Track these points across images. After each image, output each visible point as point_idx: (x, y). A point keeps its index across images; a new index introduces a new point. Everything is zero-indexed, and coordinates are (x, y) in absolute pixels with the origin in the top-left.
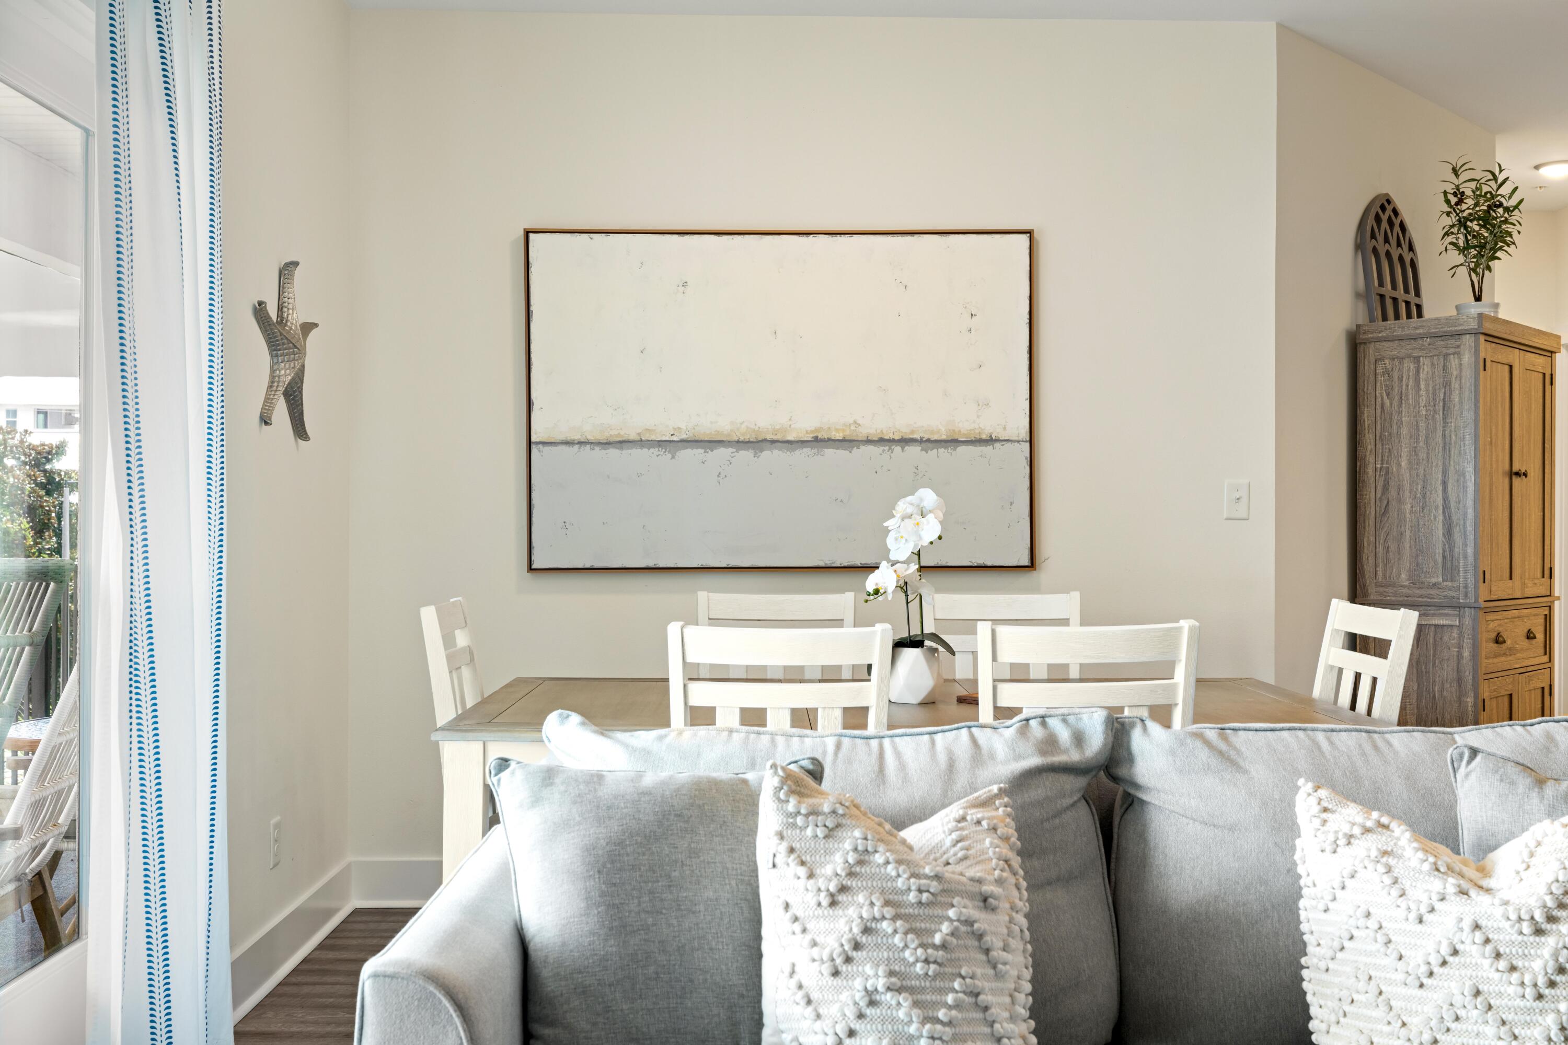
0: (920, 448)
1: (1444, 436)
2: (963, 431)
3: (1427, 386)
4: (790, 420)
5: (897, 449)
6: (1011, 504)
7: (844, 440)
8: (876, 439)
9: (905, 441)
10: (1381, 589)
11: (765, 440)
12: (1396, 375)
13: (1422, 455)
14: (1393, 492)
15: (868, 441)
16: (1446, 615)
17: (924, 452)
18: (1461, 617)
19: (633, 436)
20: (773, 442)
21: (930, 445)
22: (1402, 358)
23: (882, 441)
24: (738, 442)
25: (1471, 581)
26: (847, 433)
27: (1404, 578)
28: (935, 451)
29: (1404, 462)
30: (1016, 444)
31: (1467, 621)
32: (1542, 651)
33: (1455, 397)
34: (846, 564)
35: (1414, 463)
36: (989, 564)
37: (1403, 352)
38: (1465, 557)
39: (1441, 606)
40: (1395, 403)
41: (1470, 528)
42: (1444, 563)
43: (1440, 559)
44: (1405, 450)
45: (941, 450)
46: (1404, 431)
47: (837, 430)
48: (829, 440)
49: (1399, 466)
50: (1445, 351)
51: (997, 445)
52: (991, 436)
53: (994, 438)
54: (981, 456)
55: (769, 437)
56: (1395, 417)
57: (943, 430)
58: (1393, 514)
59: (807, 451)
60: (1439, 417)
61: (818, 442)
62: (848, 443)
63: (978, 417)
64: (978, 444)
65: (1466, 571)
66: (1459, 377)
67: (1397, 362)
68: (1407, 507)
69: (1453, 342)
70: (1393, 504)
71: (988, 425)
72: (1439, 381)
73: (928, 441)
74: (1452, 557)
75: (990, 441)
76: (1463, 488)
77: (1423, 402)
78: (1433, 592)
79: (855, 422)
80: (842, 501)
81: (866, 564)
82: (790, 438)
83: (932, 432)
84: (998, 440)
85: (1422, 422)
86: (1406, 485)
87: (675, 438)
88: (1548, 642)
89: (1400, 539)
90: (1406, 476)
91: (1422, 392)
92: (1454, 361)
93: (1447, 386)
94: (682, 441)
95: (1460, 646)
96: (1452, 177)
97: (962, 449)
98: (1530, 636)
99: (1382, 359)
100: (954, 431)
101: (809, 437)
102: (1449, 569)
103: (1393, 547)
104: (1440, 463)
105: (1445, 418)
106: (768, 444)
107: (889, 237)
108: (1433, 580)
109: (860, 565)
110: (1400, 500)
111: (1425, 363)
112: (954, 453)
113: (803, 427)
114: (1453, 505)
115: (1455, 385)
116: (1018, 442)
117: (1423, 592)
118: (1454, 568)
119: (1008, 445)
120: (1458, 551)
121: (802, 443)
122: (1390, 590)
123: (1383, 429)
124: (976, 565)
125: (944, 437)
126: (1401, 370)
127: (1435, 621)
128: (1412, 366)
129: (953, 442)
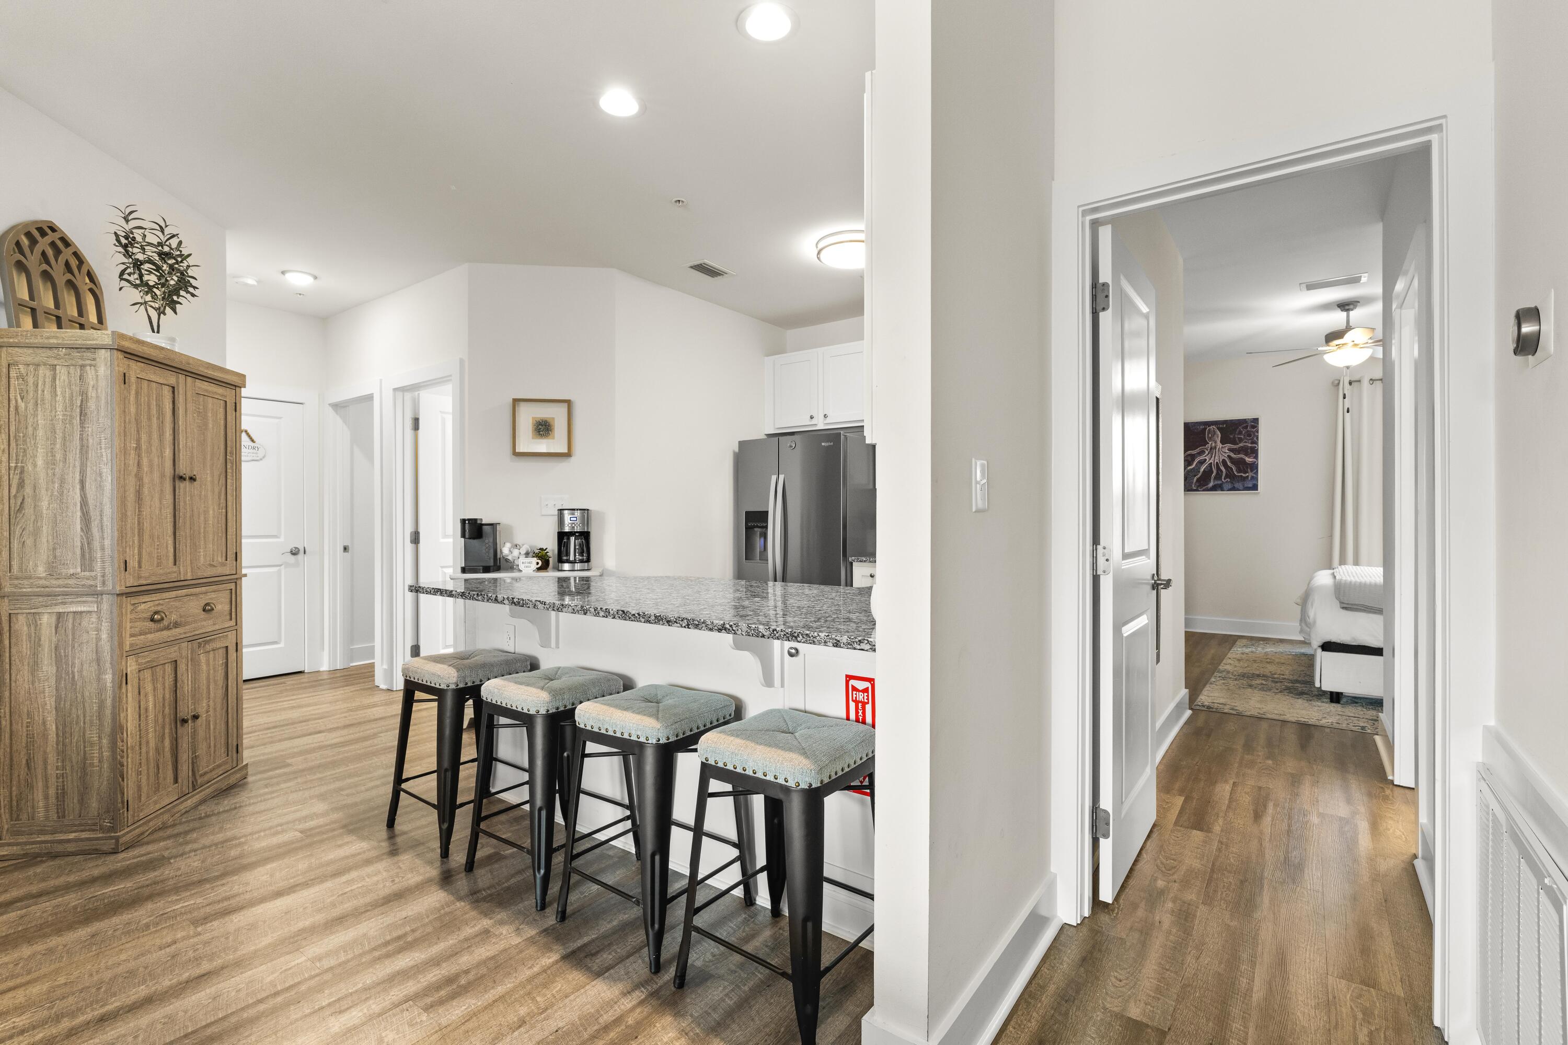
1: (81, 439)
3: (63, 393)
10: (16, 582)
12: (31, 380)
13: (59, 456)
14: (28, 490)
16: (84, 602)
18: (99, 603)
22: (38, 365)
25: (108, 570)
27: (41, 571)
29: (40, 462)
31: (105, 606)
32: (228, 617)
33: (92, 405)
35: (51, 463)
37: (37, 360)
38: (103, 549)
39: (78, 595)
40: (31, 406)
41: (107, 522)
42: (83, 555)
43: (78, 551)
44: (41, 452)
46: (40, 433)
49: (35, 465)
50: (81, 362)
56: (30, 421)
58: (29, 510)
60: (77, 421)
65: (103, 562)
66: (95, 387)
67: (32, 368)
68: (44, 504)
69: (88, 354)
70: (28, 501)
72: (76, 389)
74: (90, 549)
76: (100, 487)
77: (60, 408)
78: (71, 582)
85: (59, 427)
86: (42, 482)
88: (233, 610)
89: (36, 533)
90: (42, 475)
91: (59, 398)
92: (90, 372)
93: (84, 394)
95: (98, 630)
96: (123, 223)
98: (207, 609)
99: (16, 364)
102: (87, 561)
103: (29, 542)
104: (78, 464)
105: (82, 423)
108: (71, 571)
110: (36, 498)
111: (62, 372)
114: (91, 502)
115: (92, 393)
117: (60, 582)
118: (92, 560)
120: (96, 545)
122: (26, 582)
123: (17, 430)
126: (36, 376)
127: (73, 608)
128: (49, 373)
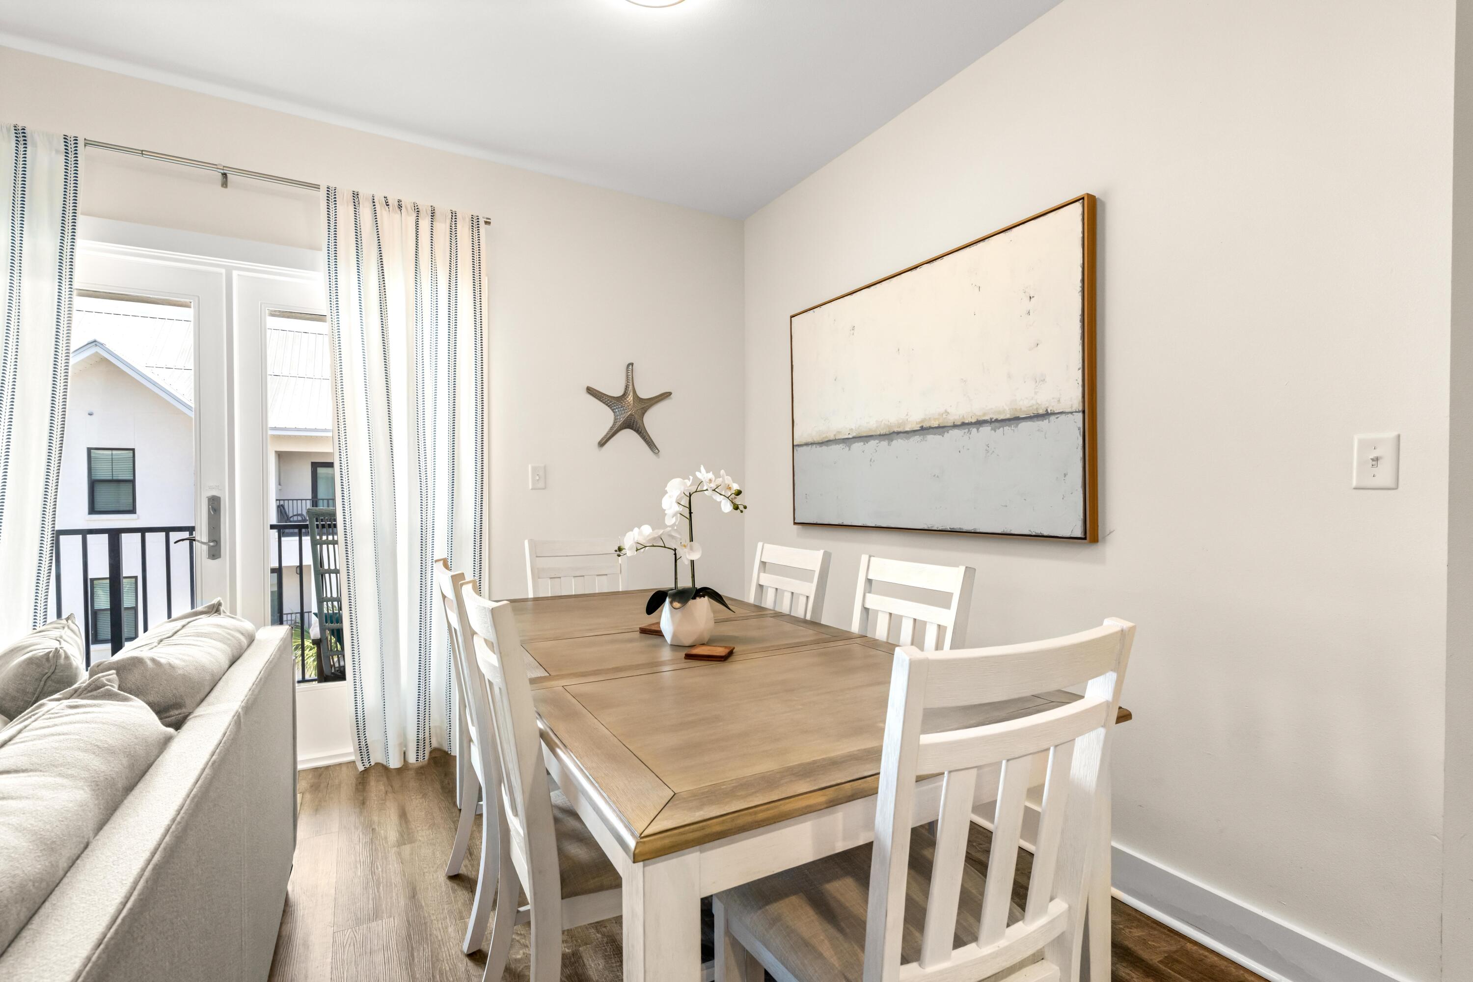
0: (990, 428)
2: (1024, 409)
4: (907, 415)
5: (974, 430)
6: (1065, 475)
7: (939, 427)
8: (959, 423)
9: (979, 423)
11: (894, 432)
15: (955, 426)
17: (993, 431)
19: (832, 437)
20: (898, 433)
21: (997, 424)
23: (964, 425)
24: (880, 435)
26: (941, 421)
28: (1002, 429)
30: (1070, 415)
34: (940, 528)
36: (1045, 534)
45: (1006, 428)
47: (935, 419)
48: (931, 428)
51: (1053, 418)
52: (1047, 410)
53: (1049, 412)
54: (1039, 430)
55: (896, 430)
57: (1007, 409)
59: (917, 438)
61: (924, 430)
62: (941, 429)
63: (1036, 393)
64: (1035, 419)
71: (1044, 400)
73: (997, 421)
75: (1047, 415)
79: (946, 411)
80: (938, 477)
81: (953, 529)
82: (907, 429)
83: (999, 413)
84: (1053, 414)
87: (850, 436)
94: (854, 438)
97: (1023, 425)
100: (1016, 409)
101: (917, 427)
106: (895, 435)
107: (968, 249)
109: (949, 530)
112: (1016, 429)
113: (914, 420)
116: (1071, 413)
119: (1063, 417)
121: (914, 432)
124: (1034, 534)
125: (1008, 416)
129: (1015, 420)
